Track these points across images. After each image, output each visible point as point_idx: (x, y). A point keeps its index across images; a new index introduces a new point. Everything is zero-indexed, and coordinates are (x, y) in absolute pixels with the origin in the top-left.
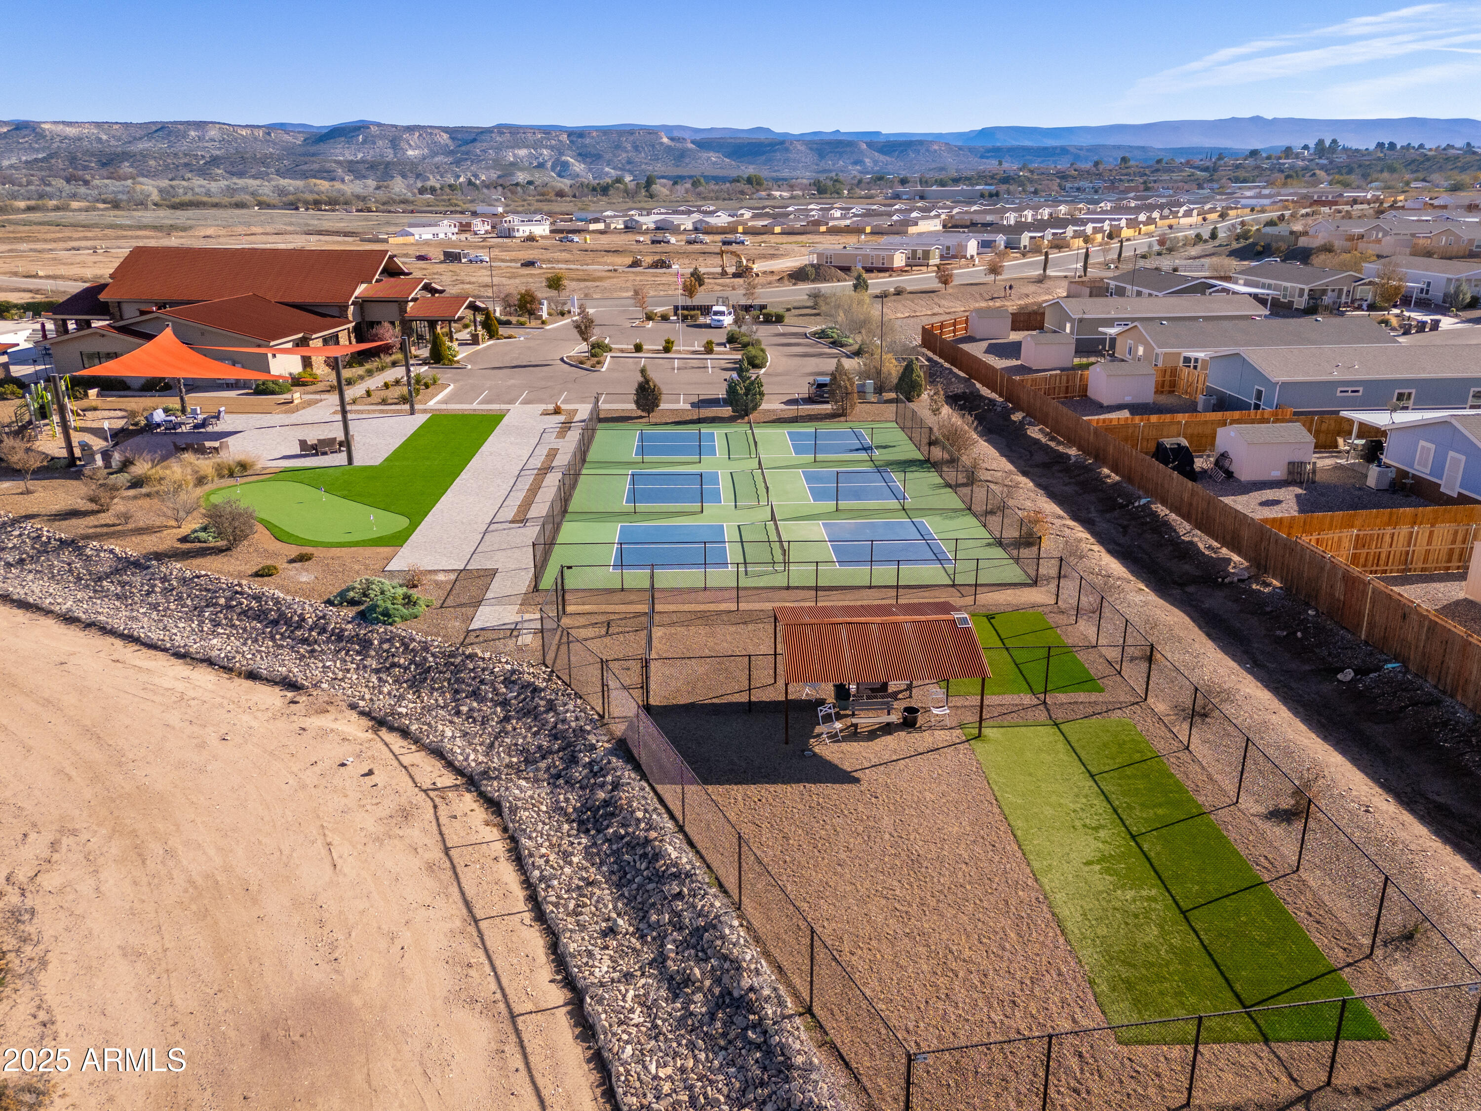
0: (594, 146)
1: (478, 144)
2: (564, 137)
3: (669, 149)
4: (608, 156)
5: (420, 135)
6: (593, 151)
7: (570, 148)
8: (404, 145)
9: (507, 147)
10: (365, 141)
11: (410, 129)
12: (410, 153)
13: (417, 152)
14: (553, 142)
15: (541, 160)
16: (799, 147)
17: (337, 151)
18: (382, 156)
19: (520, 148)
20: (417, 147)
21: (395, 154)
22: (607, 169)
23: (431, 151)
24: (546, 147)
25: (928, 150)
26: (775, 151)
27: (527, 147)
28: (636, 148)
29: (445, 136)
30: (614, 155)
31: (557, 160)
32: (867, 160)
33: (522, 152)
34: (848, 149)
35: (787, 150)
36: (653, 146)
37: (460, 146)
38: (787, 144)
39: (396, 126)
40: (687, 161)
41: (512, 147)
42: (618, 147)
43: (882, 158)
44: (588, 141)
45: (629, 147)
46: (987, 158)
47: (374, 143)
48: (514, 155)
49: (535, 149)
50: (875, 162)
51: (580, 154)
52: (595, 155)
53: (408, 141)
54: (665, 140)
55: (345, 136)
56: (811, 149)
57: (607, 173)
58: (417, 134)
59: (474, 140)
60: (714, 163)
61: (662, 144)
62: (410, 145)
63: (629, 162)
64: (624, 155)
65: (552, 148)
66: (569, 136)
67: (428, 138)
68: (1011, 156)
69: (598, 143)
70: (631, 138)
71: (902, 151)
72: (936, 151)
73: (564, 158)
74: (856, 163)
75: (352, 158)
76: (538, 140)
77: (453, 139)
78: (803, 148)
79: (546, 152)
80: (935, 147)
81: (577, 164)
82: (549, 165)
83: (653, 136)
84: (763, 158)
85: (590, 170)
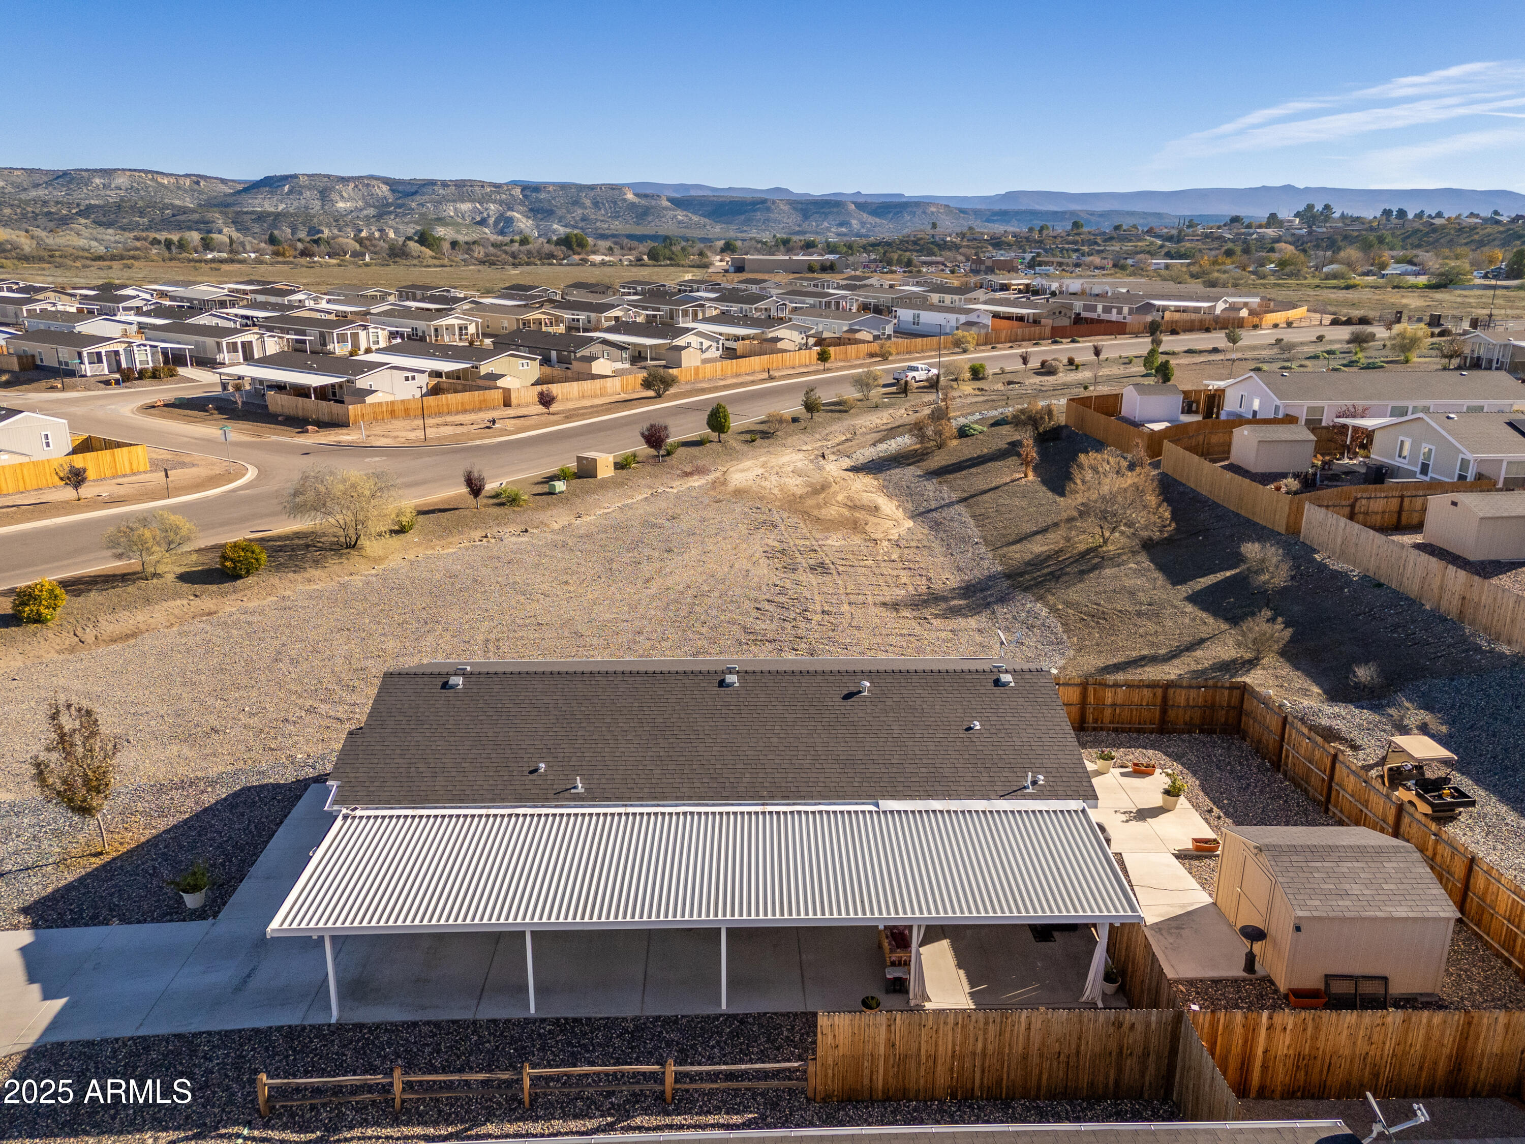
0: (549, 201)
1: (418, 198)
2: (517, 192)
3: (632, 206)
4: (560, 212)
5: (356, 186)
6: (546, 206)
7: (522, 203)
8: (334, 196)
9: (449, 201)
10: (290, 192)
11: (344, 180)
12: (341, 205)
13: (349, 204)
14: (504, 196)
15: (485, 215)
16: (782, 207)
17: (257, 201)
18: (307, 208)
19: (463, 201)
20: (351, 199)
21: (323, 206)
23: (366, 203)
24: (495, 202)
25: (924, 213)
26: (755, 211)
27: (473, 201)
28: (596, 204)
29: (385, 188)
30: (569, 212)
31: (502, 215)
32: (854, 222)
33: (466, 207)
34: (835, 210)
35: (768, 209)
36: (615, 203)
37: (398, 198)
38: (769, 204)
39: (328, 176)
40: (650, 218)
41: (454, 201)
42: (576, 203)
43: (872, 220)
44: (543, 196)
45: (588, 203)
46: (993, 221)
47: (301, 193)
48: (456, 209)
49: (481, 204)
50: (863, 224)
51: (531, 210)
52: (547, 211)
53: (340, 193)
54: (630, 197)
55: (270, 186)
56: (795, 209)
57: (554, 231)
58: (352, 185)
59: (415, 193)
60: (680, 222)
61: (625, 200)
62: (342, 196)
63: (587, 219)
64: (580, 211)
65: (501, 203)
66: (522, 190)
67: (364, 190)
68: (1018, 220)
69: (554, 198)
70: (592, 194)
71: (897, 213)
72: (933, 213)
73: (509, 214)
74: (841, 225)
75: (272, 209)
76: (487, 194)
77: (393, 191)
78: (786, 208)
79: (492, 206)
80: (933, 209)
81: (524, 220)
82: (491, 221)
83: (616, 192)
84: (743, 217)
85: (538, 227)
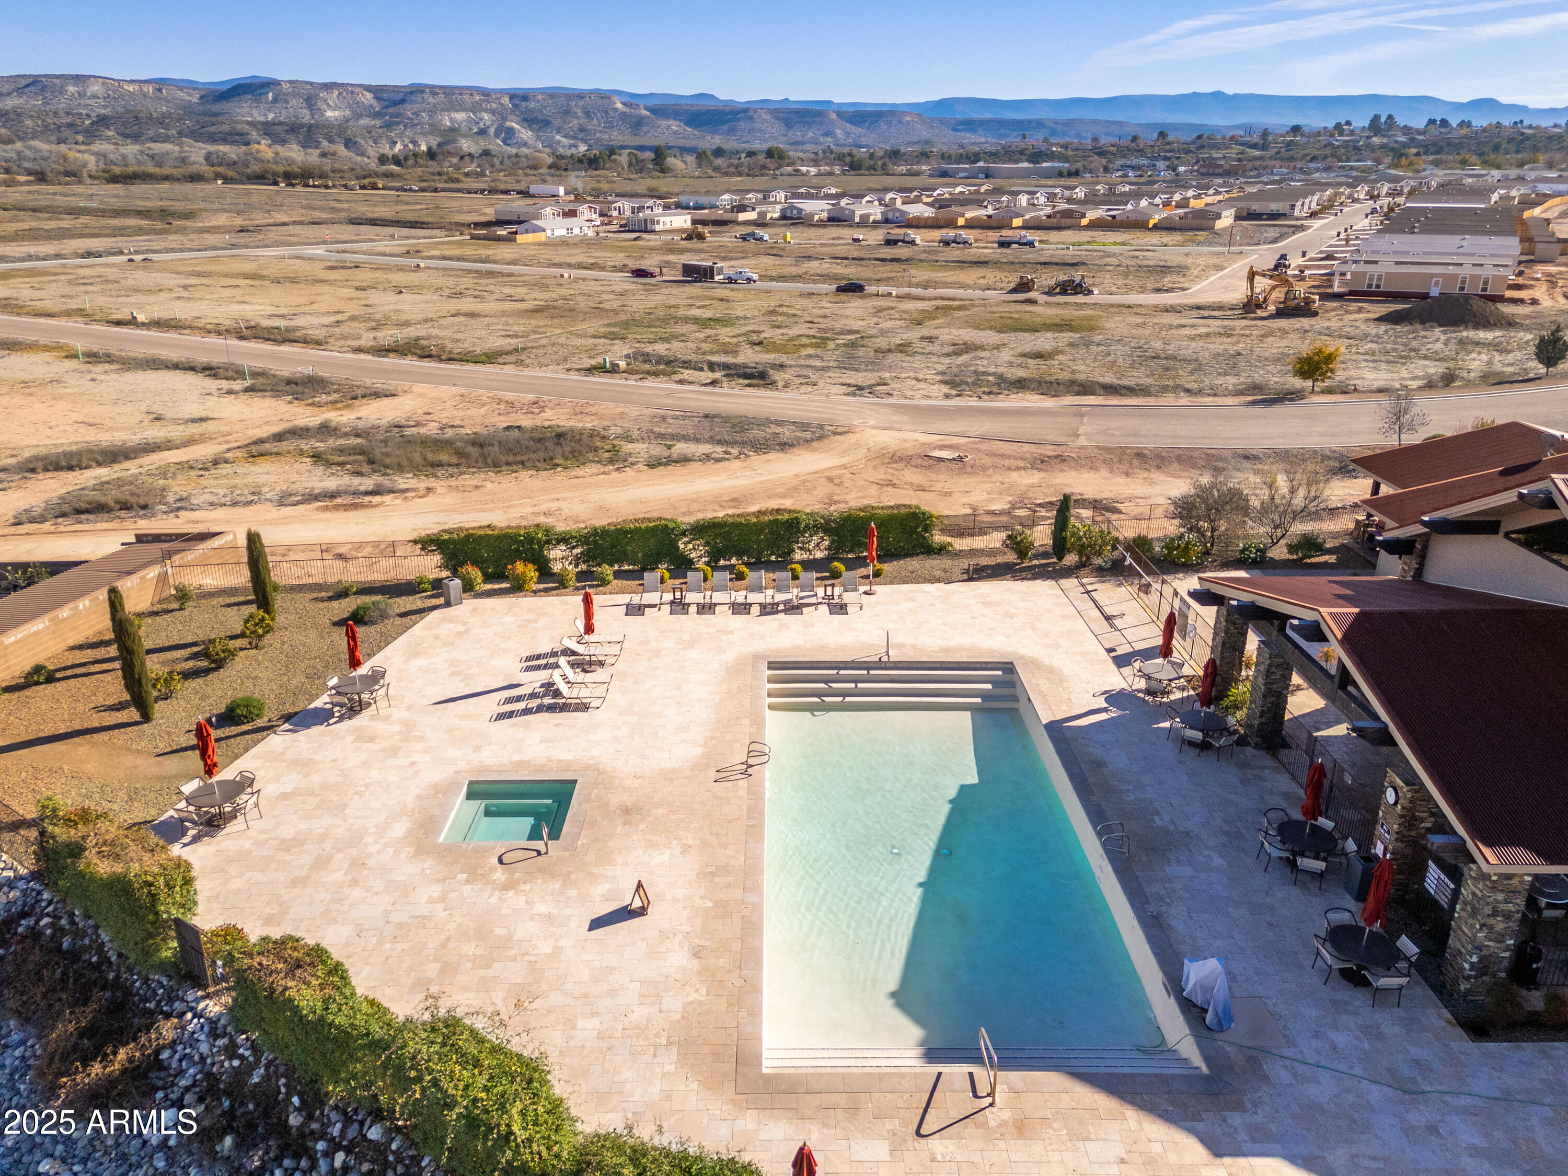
0: (540, 111)
1: (408, 106)
2: (506, 101)
3: (623, 116)
4: (557, 122)
5: (340, 94)
6: (540, 117)
7: (513, 112)
8: (320, 108)
9: (442, 110)
10: (275, 100)
12: (329, 114)
13: (337, 113)
14: (494, 105)
15: (481, 125)
16: (764, 116)
17: (244, 110)
18: (296, 117)
19: (457, 111)
20: (336, 108)
21: (312, 115)
22: (558, 137)
23: (353, 112)
24: (486, 111)
25: (900, 122)
26: (738, 120)
27: (464, 110)
28: (588, 114)
29: (369, 96)
30: (564, 122)
31: (500, 125)
32: (838, 131)
33: (460, 116)
34: (817, 119)
35: (751, 119)
36: (606, 112)
37: (386, 107)
38: (751, 113)
40: (645, 128)
41: (448, 110)
42: (567, 112)
43: (855, 129)
44: (532, 105)
45: (579, 112)
46: (960, 131)
47: (287, 102)
48: (451, 119)
49: (475, 113)
51: (525, 120)
52: (542, 121)
53: (326, 101)
54: (619, 105)
55: (252, 93)
56: (777, 118)
57: (558, 143)
58: (336, 93)
59: (402, 101)
61: (616, 110)
63: (582, 130)
64: (575, 122)
65: (493, 112)
66: (511, 99)
67: (349, 97)
68: (984, 129)
69: (544, 108)
70: (581, 103)
71: (873, 122)
72: (908, 123)
73: (508, 124)
74: (826, 135)
75: (262, 119)
76: (476, 102)
77: (378, 99)
78: (768, 117)
79: (486, 116)
80: (908, 118)
81: (523, 131)
82: (492, 131)
83: (606, 101)
84: (726, 127)
85: (539, 138)
